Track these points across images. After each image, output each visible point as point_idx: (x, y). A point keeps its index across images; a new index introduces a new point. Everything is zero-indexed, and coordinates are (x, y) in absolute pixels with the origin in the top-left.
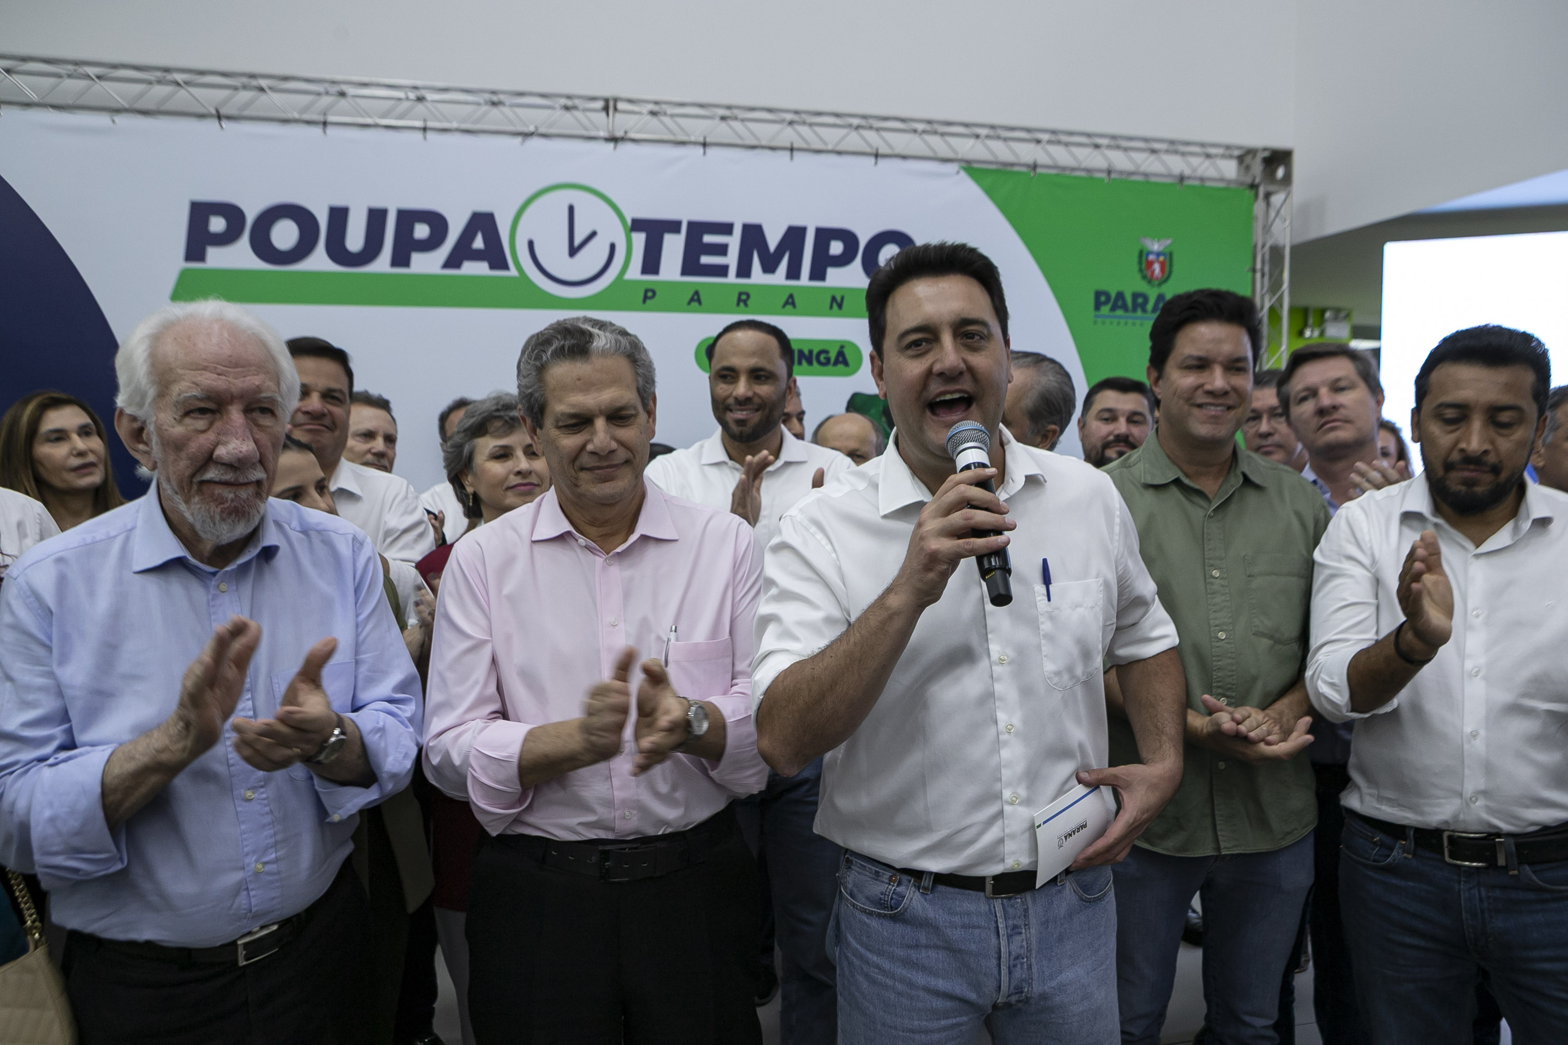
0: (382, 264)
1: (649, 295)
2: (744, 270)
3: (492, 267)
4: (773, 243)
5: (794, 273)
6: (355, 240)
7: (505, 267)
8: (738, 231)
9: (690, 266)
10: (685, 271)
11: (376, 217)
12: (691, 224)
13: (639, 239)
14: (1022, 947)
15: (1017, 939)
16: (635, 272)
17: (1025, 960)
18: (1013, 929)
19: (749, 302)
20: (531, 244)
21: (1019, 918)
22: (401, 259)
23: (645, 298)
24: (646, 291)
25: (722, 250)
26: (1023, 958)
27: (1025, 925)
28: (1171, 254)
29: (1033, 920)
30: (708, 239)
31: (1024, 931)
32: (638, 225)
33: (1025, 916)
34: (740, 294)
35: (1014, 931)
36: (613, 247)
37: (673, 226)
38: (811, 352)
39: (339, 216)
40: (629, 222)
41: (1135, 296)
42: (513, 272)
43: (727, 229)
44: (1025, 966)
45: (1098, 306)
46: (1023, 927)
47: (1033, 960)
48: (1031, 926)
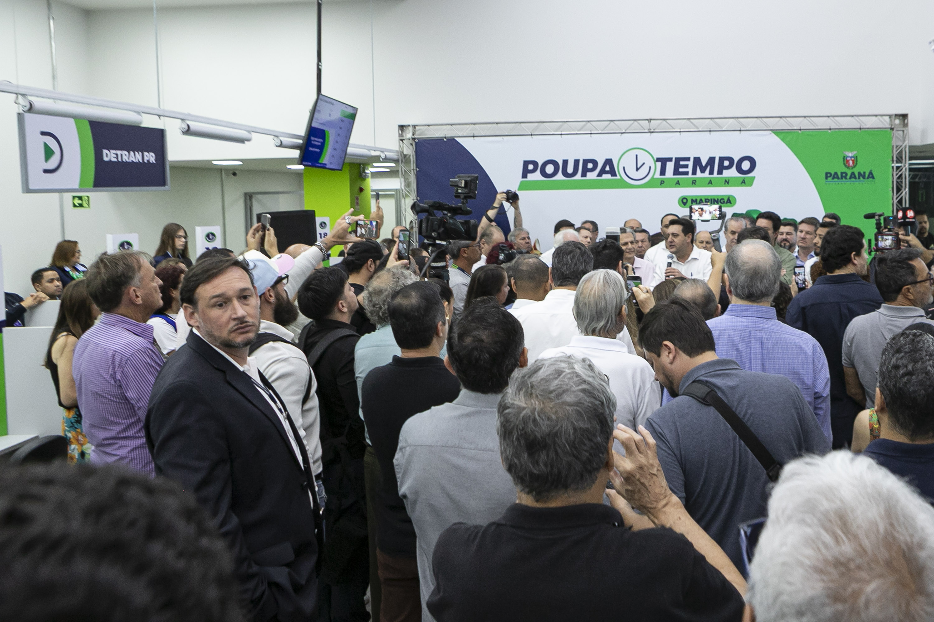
0: (578, 176)
1: (662, 182)
2: (694, 173)
3: (612, 176)
4: (704, 163)
5: (711, 172)
6: (570, 170)
7: (616, 175)
8: (692, 160)
9: (676, 172)
10: (674, 174)
11: (577, 162)
12: (676, 159)
13: (659, 164)
16: (657, 175)
19: (696, 183)
20: (624, 168)
23: (661, 184)
24: (661, 181)
25: (686, 166)
28: (857, 157)
30: (682, 163)
32: (658, 160)
34: (693, 181)
36: (650, 167)
37: (670, 160)
38: (718, 199)
40: (655, 159)
41: (842, 173)
42: (618, 177)
43: (688, 159)
45: (827, 178)
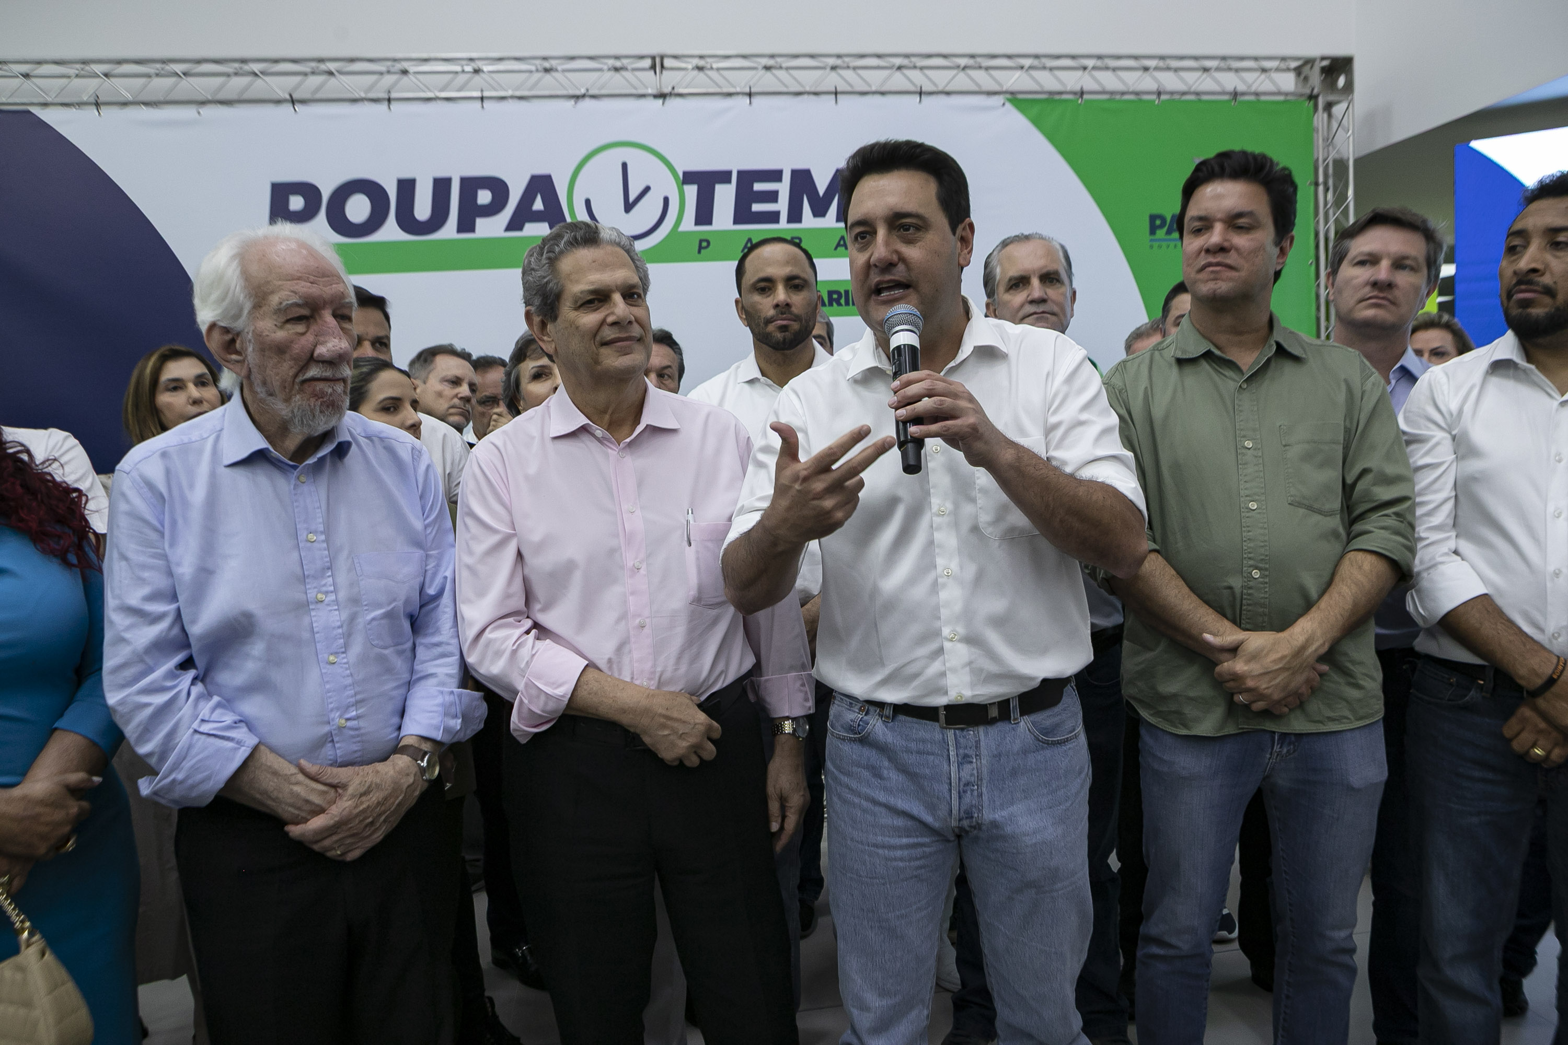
14: (972, 775)
15: (967, 768)
17: (976, 787)
18: (964, 758)
21: (971, 748)
22: (466, 225)
26: (973, 786)
27: (976, 755)
29: (984, 751)
31: (974, 760)
33: (976, 747)
35: (965, 759)
39: (407, 187)
40: (681, 175)
44: (975, 793)
46: (974, 757)
47: (984, 789)
48: (982, 757)
